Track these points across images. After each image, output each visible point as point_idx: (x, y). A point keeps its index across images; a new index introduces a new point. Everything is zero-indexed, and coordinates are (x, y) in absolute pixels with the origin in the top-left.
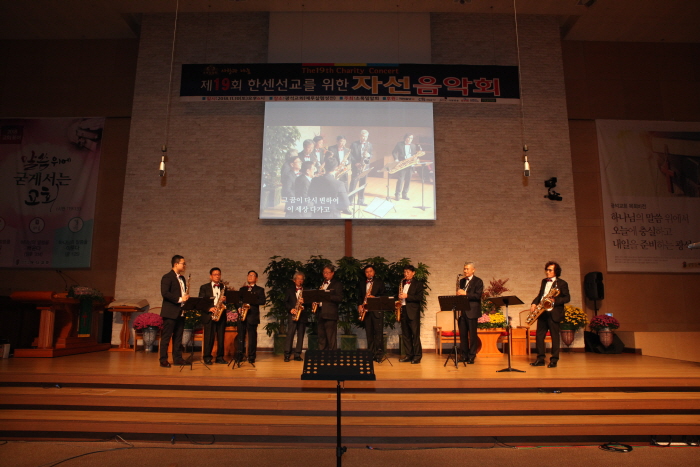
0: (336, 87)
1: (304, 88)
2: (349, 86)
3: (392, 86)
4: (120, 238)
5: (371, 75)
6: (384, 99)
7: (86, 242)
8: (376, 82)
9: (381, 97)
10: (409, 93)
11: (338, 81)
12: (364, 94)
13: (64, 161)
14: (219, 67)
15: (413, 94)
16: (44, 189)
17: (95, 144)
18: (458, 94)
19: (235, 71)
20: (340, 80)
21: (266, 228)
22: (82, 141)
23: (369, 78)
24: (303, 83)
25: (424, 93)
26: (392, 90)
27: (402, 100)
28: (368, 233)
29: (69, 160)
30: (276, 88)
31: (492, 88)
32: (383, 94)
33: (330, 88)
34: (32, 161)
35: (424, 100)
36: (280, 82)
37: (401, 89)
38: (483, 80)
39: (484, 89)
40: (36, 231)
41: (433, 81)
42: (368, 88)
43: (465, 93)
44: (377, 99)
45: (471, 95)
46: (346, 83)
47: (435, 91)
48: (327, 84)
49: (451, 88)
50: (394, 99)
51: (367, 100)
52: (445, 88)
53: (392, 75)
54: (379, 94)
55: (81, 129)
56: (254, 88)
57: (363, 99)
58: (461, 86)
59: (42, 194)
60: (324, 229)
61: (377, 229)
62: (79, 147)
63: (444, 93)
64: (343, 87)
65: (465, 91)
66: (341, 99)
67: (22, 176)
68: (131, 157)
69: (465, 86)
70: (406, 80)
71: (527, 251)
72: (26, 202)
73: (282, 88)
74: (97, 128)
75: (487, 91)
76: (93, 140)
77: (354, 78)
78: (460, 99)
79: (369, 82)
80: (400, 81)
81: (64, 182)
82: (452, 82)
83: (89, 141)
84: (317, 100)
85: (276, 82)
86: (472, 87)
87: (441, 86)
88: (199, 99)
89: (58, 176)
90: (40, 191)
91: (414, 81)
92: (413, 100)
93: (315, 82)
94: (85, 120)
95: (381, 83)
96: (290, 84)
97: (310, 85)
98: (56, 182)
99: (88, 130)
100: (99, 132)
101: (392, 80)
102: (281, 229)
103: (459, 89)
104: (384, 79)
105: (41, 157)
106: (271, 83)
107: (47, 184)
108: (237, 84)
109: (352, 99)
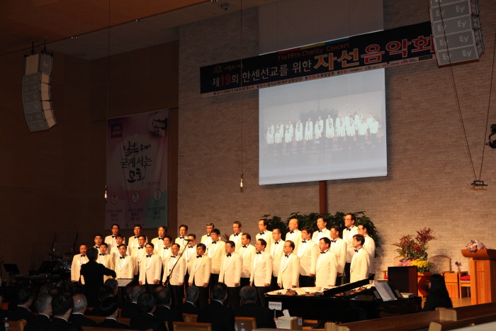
0: (302, 68)
1: (280, 73)
2: (312, 66)
3: (345, 59)
4: (178, 205)
5: (328, 53)
6: (338, 73)
7: (164, 208)
8: (332, 58)
9: (336, 72)
10: (358, 64)
11: (304, 63)
12: (323, 72)
13: (147, 147)
14: (223, 65)
15: (362, 64)
16: (138, 169)
17: (164, 131)
18: (398, 57)
19: (233, 67)
20: (305, 62)
21: (268, 191)
22: (156, 130)
23: (326, 56)
24: (279, 69)
25: (370, 62)
26: (344, 64)
27: (352, 71)
28: (340, 190)
29: (150, 146)
30: (261, 77)
31: (429, 45)
32: (338, 68)
33: (298, 70)
34: (129, 149)
35: (370, 69)
36: (263, 72)
37: (351, 61)
38: (421, 39)
39: (421, 48)
40: (135, 202)
41: (377, 47)
42: (326, 65)
43: (405, 55)
44: (333, 74)
45: (411, 55)
46: (310, 64)
47: (379, 57)
48: (297, 67)
49: (393, 52)
50: (346, 72)
51: (326, 76)
52: (387, 53)
53: (344, 49)
54: (335, 70)
55: (155, 120)
56: (247, 79)
57: (322, 76)
58: (401, 49)
59: (137, 173)
60: (308, 189)
61: (347, 186)
62: (155, 135)
63: (386, 59)
64: (307, 68)
65: (405, 52)
66: (306, 79)
67: (125, 161)
68: (181, 142)
69: (405, 47)
70: (355, 52)
71: (477, 198)
72: (129, 181)
73: (265, 76)
74: (164, 119)
75: (425, 49)
76: (163, 128)
77: (316, 58)
78: (400, 61)
79: (326, 60)
80: (350, 54)
81: (148, 163)
82: (393, 46)
83: (160, 129)
84: (290, 82)
85: (261, 72)
86: (411, 47)
87: (384, 52)
88: (211, 94)
89: (144, 160)
90: (136, 171)
91: (362, 52)
92: (361, 70)
93: (288, 67)
94: (156, 113)
95: (336, 58)
96: (270, 73)
97: (284, 70)
98: (144, 164)
99: (159, 121)
100: (165, 121)
101: (345, 55)
102: (278, 191)
103: (400, 52)
104: (338, 54)
105: (134, 146)
106: (257, 73)
107: (139, 166)
108: (235, 78)
109: (314, 78)
